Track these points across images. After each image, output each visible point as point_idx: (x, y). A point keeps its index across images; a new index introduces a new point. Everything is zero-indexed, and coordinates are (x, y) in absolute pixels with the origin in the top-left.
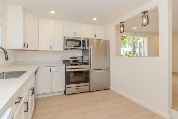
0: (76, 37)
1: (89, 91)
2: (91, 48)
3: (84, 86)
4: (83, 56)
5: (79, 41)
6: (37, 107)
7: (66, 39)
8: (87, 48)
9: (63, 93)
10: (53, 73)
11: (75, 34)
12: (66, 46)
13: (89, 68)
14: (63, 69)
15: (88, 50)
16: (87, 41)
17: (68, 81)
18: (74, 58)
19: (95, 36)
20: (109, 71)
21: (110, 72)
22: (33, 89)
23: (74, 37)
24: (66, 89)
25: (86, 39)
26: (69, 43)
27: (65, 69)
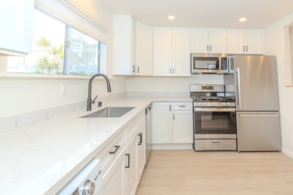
0: (211, 52)
1: (237, 150)
2: (237, 72)
4: (224, 86)
5: (216, 59)
6: (151, 163)
7: (194, 57)
8: (231, 71)
9: (191, 147)
10: (174, 112)
11: (209, 48)
12: (194, 68)
13: (235, 107)
14: (189, 106)
15: (232, 74)
16: (231, 59)
17: (198, 128)
18: (208, 89)
19: (245, 48)
20: (278, 115)
21: (279, 117)
22: (141, 135)
23: (208, 52)
24: (196, 140)
25: (229, 55)
26: (199, 64)
27: (193, 107)
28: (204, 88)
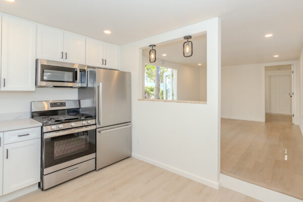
0: (66, 61)
1: (95, 170)
2: (98, 87)
3: (86, 162)
4: (79, 101)
5: (73, 70)
7: (42, 65)
8: (90, 85)
11: (64, 55)
12: (42, 80)
13: (96, 124)
15: (93, 89)
16: (90, 71)
18: (59, 106)
19: (104, 62)
20: (130, 126)
23: (62, 60)
25: (88, 67)
28: (53, 105)
